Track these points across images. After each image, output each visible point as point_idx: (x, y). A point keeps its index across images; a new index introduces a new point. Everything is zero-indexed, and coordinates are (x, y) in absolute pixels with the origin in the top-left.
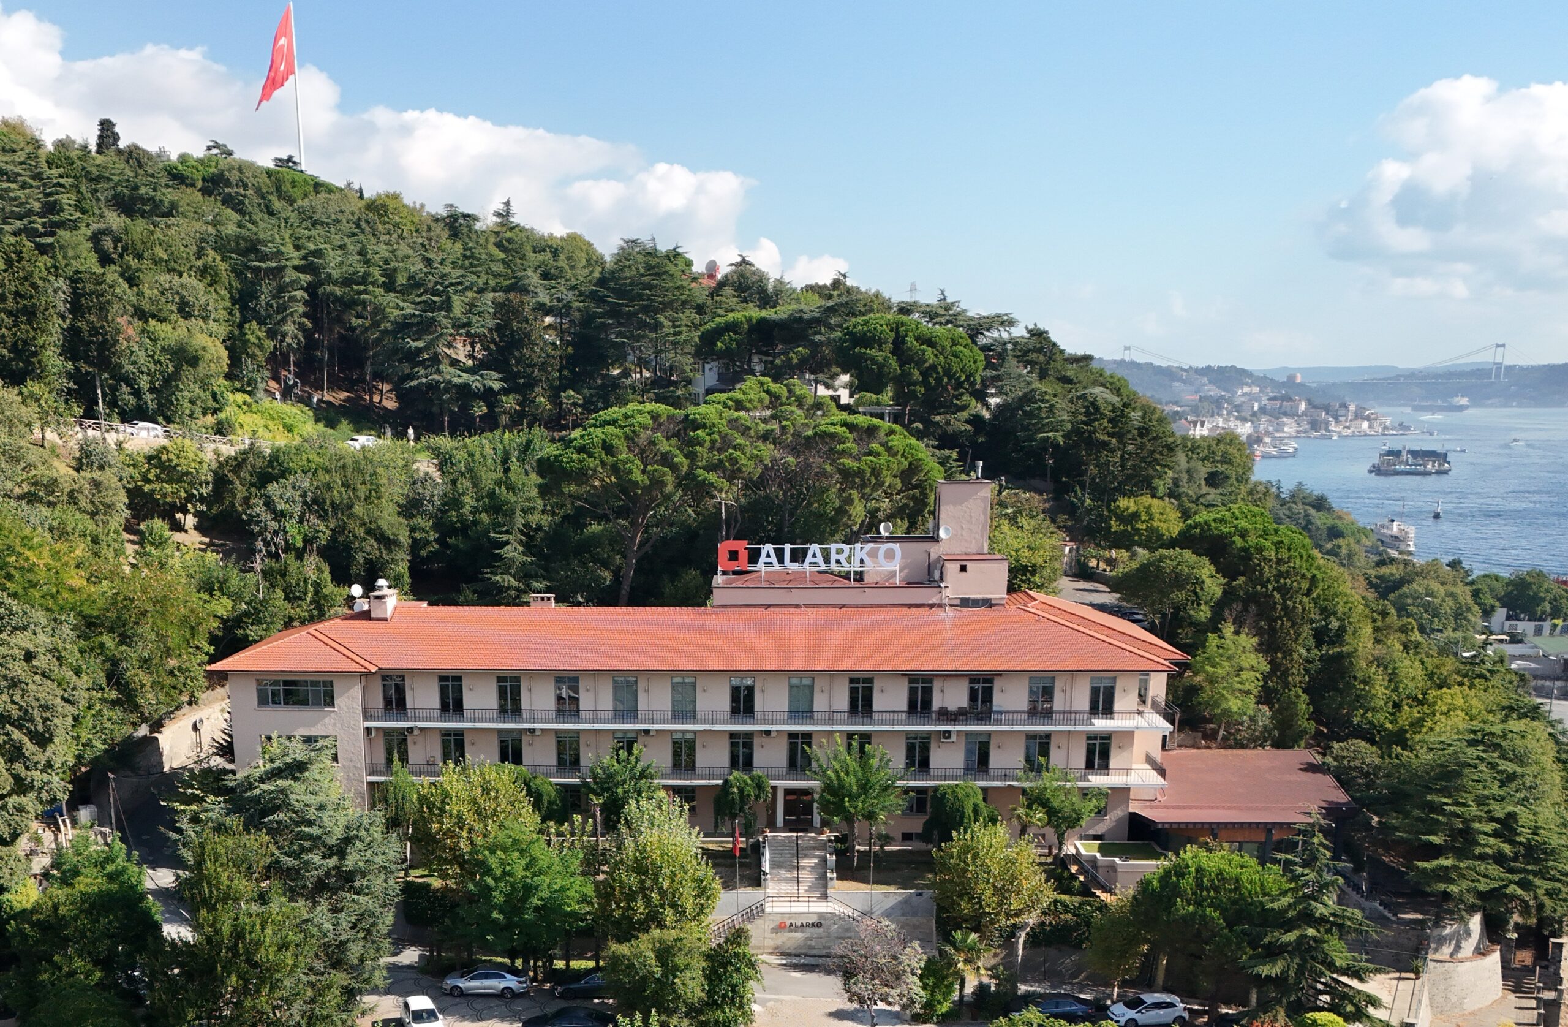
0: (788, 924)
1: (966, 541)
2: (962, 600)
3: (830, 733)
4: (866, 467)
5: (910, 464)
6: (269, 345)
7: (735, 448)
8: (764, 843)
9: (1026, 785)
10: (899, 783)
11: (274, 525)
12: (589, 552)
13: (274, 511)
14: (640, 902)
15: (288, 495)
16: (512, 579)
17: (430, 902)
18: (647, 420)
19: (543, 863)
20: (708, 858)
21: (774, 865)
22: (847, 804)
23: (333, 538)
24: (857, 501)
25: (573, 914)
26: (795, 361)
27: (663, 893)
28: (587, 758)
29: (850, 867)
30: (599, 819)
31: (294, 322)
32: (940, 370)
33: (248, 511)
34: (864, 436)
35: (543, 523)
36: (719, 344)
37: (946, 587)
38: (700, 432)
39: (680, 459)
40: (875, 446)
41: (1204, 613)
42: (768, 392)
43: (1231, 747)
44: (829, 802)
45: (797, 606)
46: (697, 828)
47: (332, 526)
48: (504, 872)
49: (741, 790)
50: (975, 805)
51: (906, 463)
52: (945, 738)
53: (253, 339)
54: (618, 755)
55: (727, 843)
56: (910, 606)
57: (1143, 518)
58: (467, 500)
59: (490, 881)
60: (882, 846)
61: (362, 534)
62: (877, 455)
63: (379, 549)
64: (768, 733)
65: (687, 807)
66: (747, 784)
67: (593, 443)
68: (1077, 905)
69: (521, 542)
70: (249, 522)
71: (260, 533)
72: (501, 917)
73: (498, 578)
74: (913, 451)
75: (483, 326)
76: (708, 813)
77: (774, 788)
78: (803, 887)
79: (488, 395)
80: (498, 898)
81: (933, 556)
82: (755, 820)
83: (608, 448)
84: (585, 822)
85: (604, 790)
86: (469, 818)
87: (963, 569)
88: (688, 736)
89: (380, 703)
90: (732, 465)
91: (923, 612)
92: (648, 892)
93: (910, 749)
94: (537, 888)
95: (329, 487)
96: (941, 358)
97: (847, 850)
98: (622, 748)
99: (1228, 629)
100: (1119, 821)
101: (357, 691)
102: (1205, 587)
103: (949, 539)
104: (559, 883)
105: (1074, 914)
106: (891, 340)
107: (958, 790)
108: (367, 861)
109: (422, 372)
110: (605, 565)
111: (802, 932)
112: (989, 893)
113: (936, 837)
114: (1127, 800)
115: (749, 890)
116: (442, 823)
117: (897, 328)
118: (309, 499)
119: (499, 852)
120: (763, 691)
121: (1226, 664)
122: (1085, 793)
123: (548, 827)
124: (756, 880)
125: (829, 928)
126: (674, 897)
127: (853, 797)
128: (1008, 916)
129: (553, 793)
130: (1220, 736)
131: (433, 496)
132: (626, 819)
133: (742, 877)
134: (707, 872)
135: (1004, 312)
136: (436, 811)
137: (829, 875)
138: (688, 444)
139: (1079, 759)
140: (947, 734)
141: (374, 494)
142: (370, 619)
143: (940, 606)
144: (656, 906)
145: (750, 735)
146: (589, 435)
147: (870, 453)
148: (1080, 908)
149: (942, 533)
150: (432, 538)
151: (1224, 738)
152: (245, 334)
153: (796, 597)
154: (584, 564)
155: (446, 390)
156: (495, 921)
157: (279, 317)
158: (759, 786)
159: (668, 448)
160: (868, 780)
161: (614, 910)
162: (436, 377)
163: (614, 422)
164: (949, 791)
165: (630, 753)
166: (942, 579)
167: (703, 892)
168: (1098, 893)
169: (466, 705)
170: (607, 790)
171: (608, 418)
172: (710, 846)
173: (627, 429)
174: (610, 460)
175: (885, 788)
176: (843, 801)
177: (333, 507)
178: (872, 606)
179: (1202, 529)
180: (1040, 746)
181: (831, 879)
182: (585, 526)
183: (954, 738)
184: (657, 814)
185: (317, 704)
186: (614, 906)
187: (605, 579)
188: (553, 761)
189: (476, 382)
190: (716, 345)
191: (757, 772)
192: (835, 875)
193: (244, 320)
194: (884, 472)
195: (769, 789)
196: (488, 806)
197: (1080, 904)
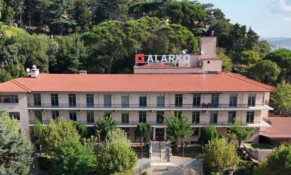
0: (158, 169)
1: (209, 55)
2: (208, 72)
3: (169, 111)
4: (177, 37)
5: (189, 37)
6: (14, 13)
7: (139, 32)
8: (150, 144)
9: (229, 127)
10: (191, 126)
11: (10, 56)
12: (98, 63)
13: (10, 52)
14: (111, 163)
15: (14, 48)
16: (76, 69)
17: (47, 163)
18: (115, 25)
19: (80, 151)
20: (133, 149)
21: (153, 151)
22: (176, 132)
23: (27, 60)
24: (174, 47)
25: (90, 167)
26: (155, 14)
27: (119, 161)
28: (96, 119)
29: (176, 152)
30: (99, 137)
31: (21, 7)
32: (195, 16)
33: (3, 52)
34: (176, 29)
35: (86, 56)
36: (134, 10)
37: (203, 68)
38: (130, 28)
39: (124, 35)
40: (179, 32)
41: (275, 78)
42: (148, 19)
43: (283, 117)
44: (170, 132)
45: (159, 74)
46: (130, 140)
47: (27, 57)
48: (68, 154)
49: (143, 128)
50: (215, 133)
51: (188, 37)
52: (204, 112)
53: (9, 11)
54: (105, 118)
55: (139, 145)
56: (193, 74)
57: (250, 56)
58: (65, 50)
59: (63, 157)
60: (186, 145)
61: (35, 59)
62: (180, 34)
63: (40, 63)
64: (151, 111)
65: (126, 133)
66: (144, 126)
67: (99, 30)
68: (246, 163)
69: (78, 59)
70: (3, 55)
71: (6, 58)
72: (67, 168)
73: (72, 69)
74: (190, 34)
75: (71, 8)
76: (133, 135)
77: (153, 128)
78: (162, 158)
79: (73, 27)
80: (66, 162)
81: (199, 59)
82: (147, 138)
83: (103, 32)
84: (94, 138)
85: (101, 128)
86: (58, 137)
87: (209, 62)
88: (127, 112)
89: (33, 102)
90: (139, 37)
91: (197, 75)
92: (114, 160)
93: (194, 116)
94: (78, 159)
95: (26, 46)
96: (195, 12)
97: (175, 146)
98: (106, 115)
99: (284, 82)
100: (256, 138)
101: (25, 98)
102: (276, 71)
103: (204, 54)
104: (86, 157)
105: (245, 166)
106: (181, 8)
107: (209, 128)
108: (19, 150)
109: (55, 20)
110: (103, 67)
111: (162, 172)
112: (221, 159)
113: (202, 142)
114: (259, 131)
115: (145, 159)
116: (49, 138)
117: (183, 4)
118: (20, 49)
119: (66, 147)
120: (149, 98)
121: (284, 92)
122: (247, 129)
123: (84, 139)
124: (148, 156)
125: (170, 170)
126: (122, 161)
127: (177, 130)
128: (227, 167)
129: (86, 130)
130: (280, 113)
131: (55, 49)
132: (108, 137)
133: (143, 155)
134: (133, 153)
135: (210, 3)
136: (47, 134)
137: (170, 154)
138: (126, 31)
139: (244, 119)
140: (205, 111)
141: (39, 48)
142: (31, 77)
143: (202, 73)
144: (117, 165)
145: (145, 112)
146: (98, 28)
147: (178, 34)
148: (247, 164)
149: (202, 52)
150: (55, 61)
151: (282, 114)
152: (8, 10)
153: (158, 71)
154: (97, 67)
155: (61, 25)
156: (65, 170)
157: (17, 5)
158: (148, 127)
159: (120, 32)
160: (182, 125)
161: (103, 166)
162: (59, 21)
163: (105, 25)
164: (207, 128)
165: (109, 117)
166: (202, 66)
167: (132, 160)
168: (252, 159)
169: (59, 102)
170: (102, 128)
171: (103, 24)
172: (133, 146)
173: (109, 27)
174: (104, 35)
175: (187, 128)
176: (174, 131)
177: (27, 52)
178: (181, 74)
179: (273, 55)
180: (233, 114)
181: (171, 155)
182: (97, 57)
183: (207, 113)
184: (117, 135)
185: (13, 102)
186: (103, 165)
187: (103, 71)
188: (86, 120)
189: (69, 23)
190: (133, 10)
191: (147, 123)
192: (172, 154)
193: (7, 6)
194: (182, 39)
195: (151, 128)
196: (64, 133)
197: (247, 163)
